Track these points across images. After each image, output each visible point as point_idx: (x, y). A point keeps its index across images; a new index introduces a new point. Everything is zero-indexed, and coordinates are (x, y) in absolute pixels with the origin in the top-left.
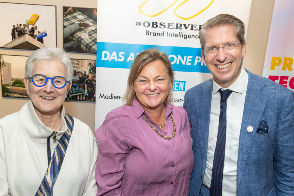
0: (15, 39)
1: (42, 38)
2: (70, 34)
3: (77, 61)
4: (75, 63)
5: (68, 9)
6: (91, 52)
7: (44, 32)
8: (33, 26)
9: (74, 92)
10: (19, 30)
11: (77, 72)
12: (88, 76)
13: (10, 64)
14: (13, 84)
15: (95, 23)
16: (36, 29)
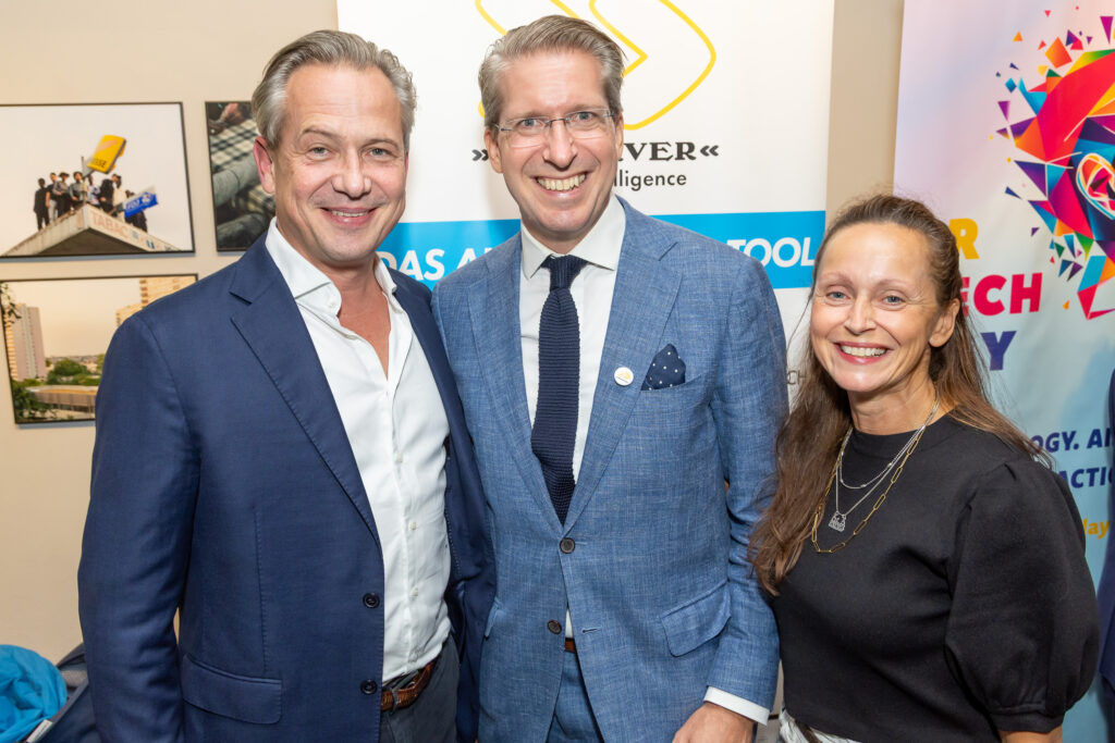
0: (47, 223)
1: (143, 214)
2: (236, 191)
5: (221, 111)
8: (109, 177)
10: (59, 193)
13: (36, 310)
14: (52, 377)
16: (119, 184)
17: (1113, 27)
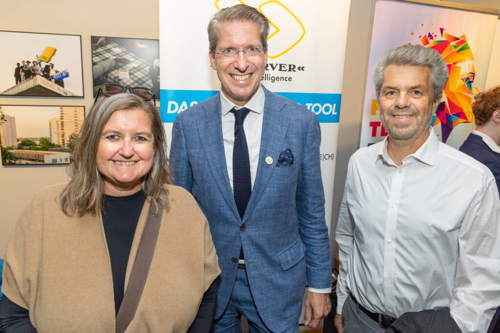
0: (20, 81)
1: (62, 80)
2: (103, 73)
5: (99, 39)
7: (64, 72)
8: (48, 64)
10: (26, 69)
13: (14, 118)
14: (20, 146)
16: (52, 68)
17: (444, 32)
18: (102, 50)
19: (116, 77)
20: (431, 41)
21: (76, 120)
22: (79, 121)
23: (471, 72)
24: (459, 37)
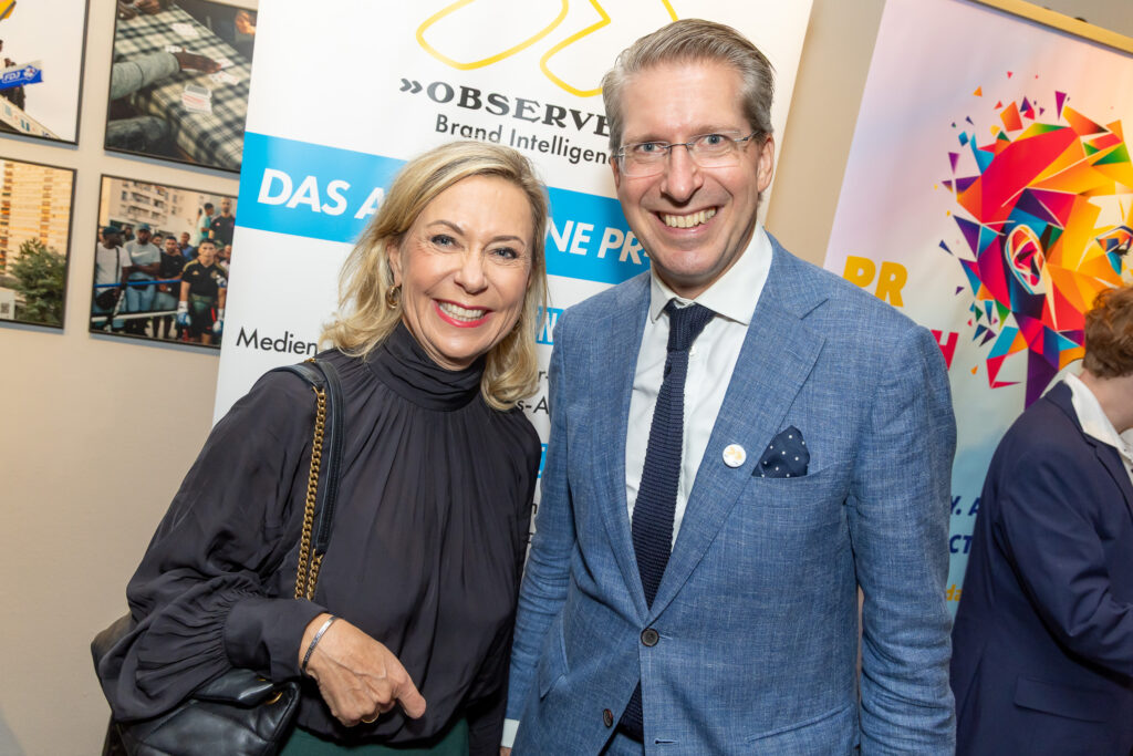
2: (138, 87)
3: (159, 193)
4: (148, 198)
6: (216, 165)
7: (30, 67)
9: (135, 307)
11: (153, 232)
12: (195, 253)
15: (239, 59)
17: (1066, 104)
18: (144, 24)
19: (174, 105)
20: (1026, 122)
21: (48, 204)
22: (55, 208)
23: (1125, 224)
24: (1104, 126)
